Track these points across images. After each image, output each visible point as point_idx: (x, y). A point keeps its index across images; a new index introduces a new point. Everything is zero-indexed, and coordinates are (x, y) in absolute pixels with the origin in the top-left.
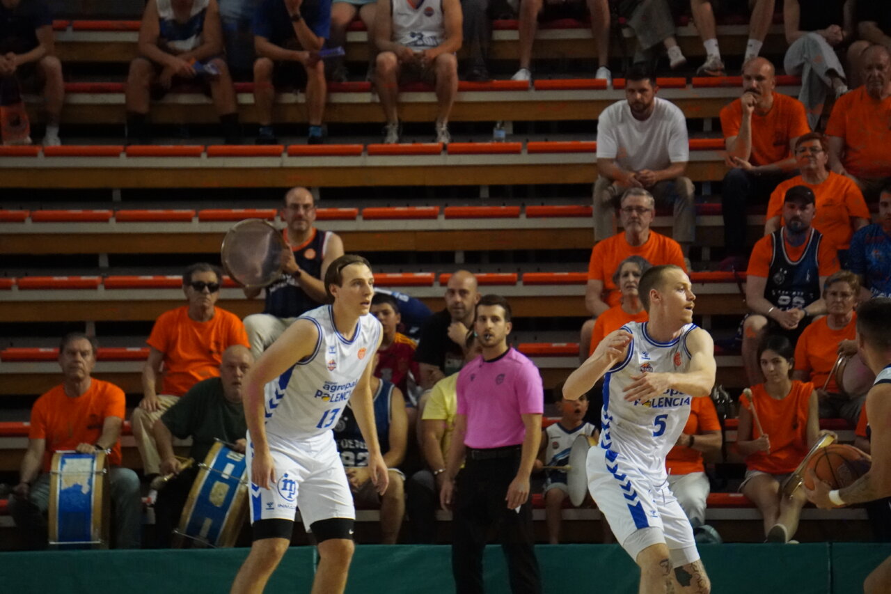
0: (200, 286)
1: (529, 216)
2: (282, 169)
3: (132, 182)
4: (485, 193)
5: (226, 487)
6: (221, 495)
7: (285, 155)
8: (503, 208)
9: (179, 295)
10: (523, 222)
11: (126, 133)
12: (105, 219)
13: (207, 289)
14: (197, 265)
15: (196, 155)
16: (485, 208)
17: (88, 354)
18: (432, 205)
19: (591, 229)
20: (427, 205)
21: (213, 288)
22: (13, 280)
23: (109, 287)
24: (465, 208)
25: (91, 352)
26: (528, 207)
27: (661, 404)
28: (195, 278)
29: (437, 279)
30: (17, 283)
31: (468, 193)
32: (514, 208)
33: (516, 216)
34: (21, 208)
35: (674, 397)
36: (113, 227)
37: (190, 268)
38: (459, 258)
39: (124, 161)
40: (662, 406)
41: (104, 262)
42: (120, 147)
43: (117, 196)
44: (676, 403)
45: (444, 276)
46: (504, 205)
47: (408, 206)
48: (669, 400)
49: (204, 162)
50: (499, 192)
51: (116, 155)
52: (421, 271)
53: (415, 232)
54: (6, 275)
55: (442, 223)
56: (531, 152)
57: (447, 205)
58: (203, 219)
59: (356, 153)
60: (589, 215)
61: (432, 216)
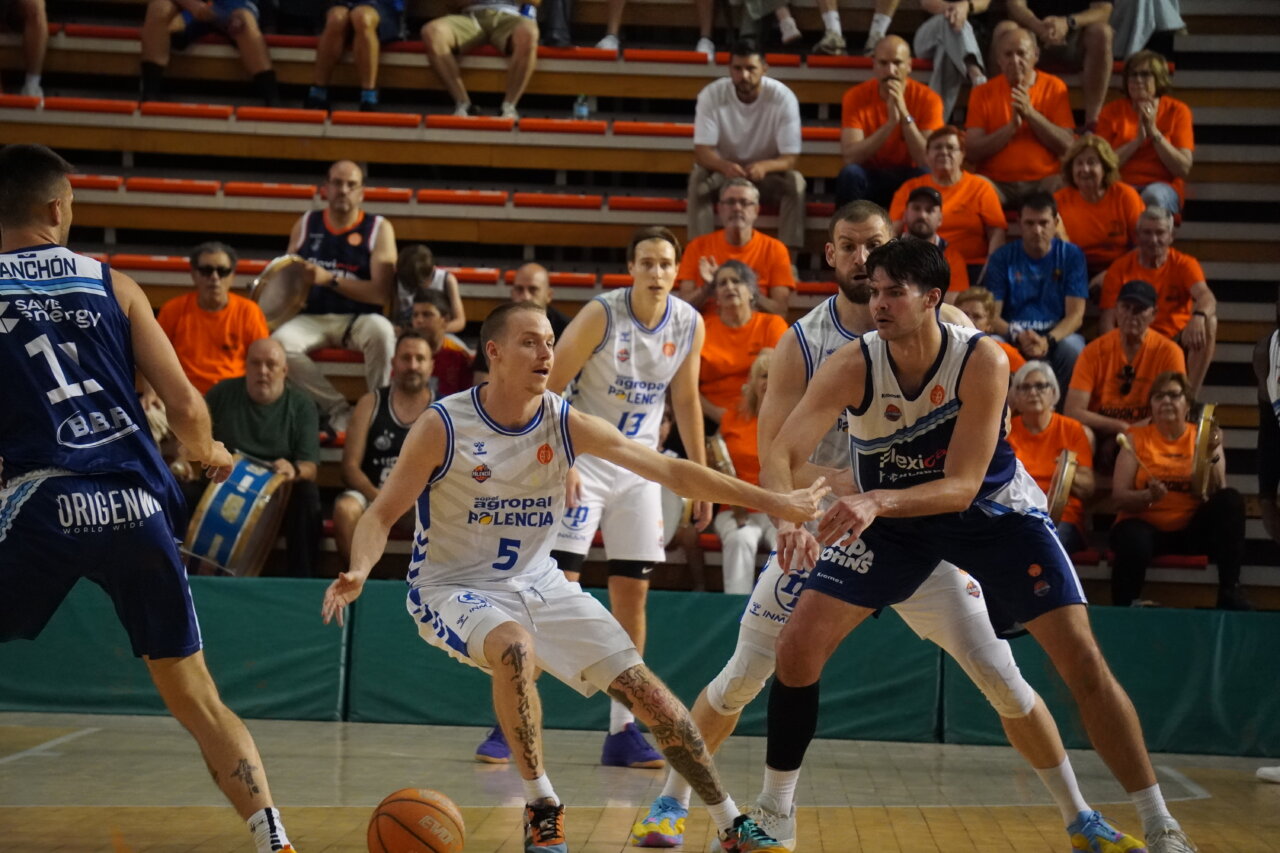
0: (208, 271)
1: (612, 208)
2: (322, 139)
3: (146, 145)
4: (561, 180)
5: (241, 501)
6: (234, 509)
7: (328, 124)
8: (582, 197)
9: (186, 279)
10: (605, 215)
11: (141, 88)
12: (113, 188)
13: (216, 275)
14: (203, 246)
15: (225, 117)
16: (561, 196)
18: (499, 190)
20: (493, 189)
21: (223, 272)
24: (538, 195)
26: (611, 198)
27: (509, 522)
28: (204, 260)
29: (502, 276)
31: (541, 178)
32: (598, 198)
33: (597, 207)
35: (529, 510)
36: (123, 197)
37: (197, 248)
38: (529, 251)
39: (137, 120)
40: (511, 524)
41: (110, 238)
42: (134, 104)
43: (128, 161)
44: (533, 522)
46: (583, 193)
47: (471, 189)
48: (522, 515)
49: (232, 126)
50: (578, 179)
51: (129, 112)
52: (483, 266)
53: (478, 220)
55: (510, 212)
56: (617, 133)
57: (516, 191)
58: (229, 193)
59: (412, 125)
61: (498, 203)
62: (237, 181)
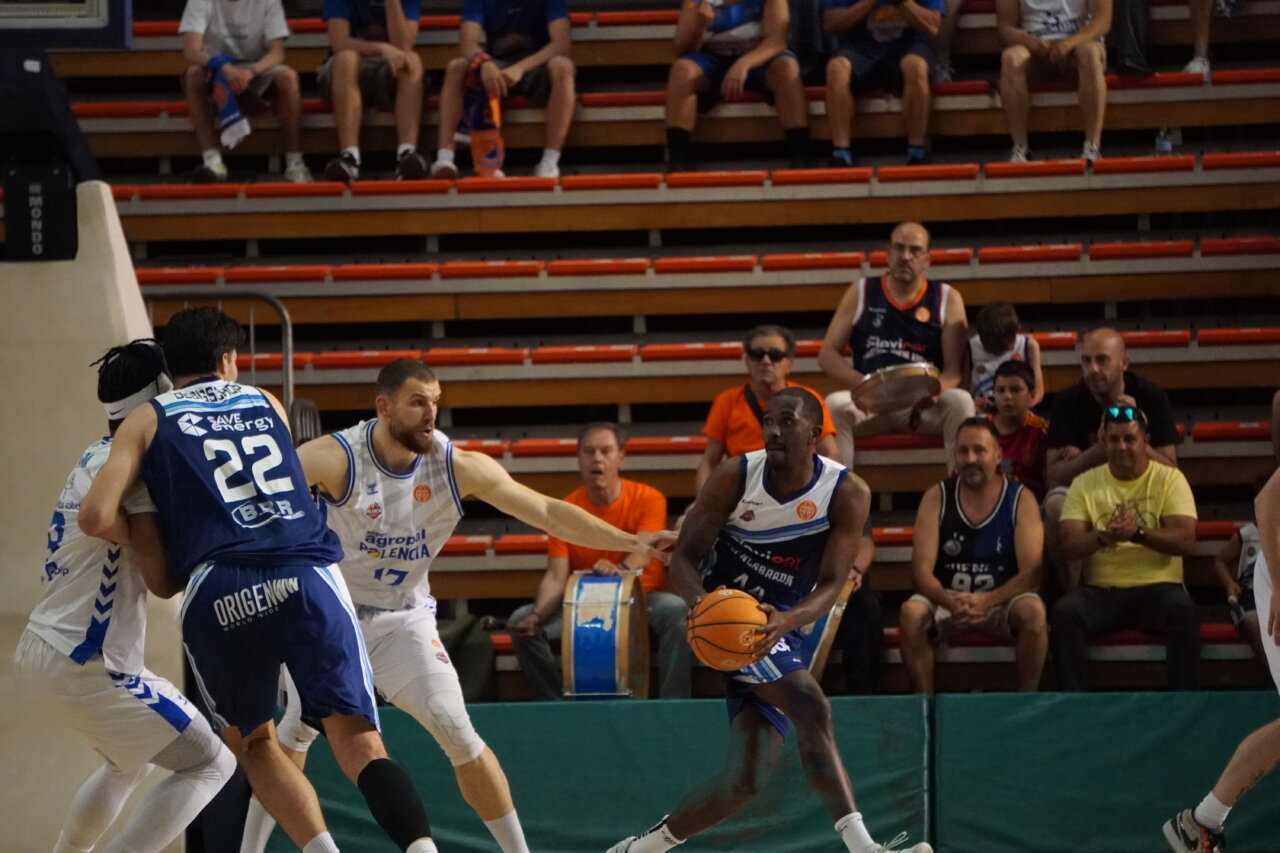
1: (1205, 254)
2: (870, 199)
3: (673, 221)
4: (1144, 224)
7: (874, 181)
8: (1169, 243)
10: (1198, 262)
11: (667, 158)
12: (639, 271)
13: (767, 359)
15: (757, 183)
16: (1145, 244)
17: (611, 451)
18: (1072, 242)
20: (1065, 243)
21: (776, 356)
22: (526, 351)
23: (648, 358)
24: (1119, 245)
25: (616, 448)
26: (1203, 242)
30: (531, 356)
31: (1119, 225)
32: (1184, 243)
33: (1188, 254)
34: (534, 259)
36: (651, 280)
38: (1110, 311)
39: (664, 194)
41: (640, 326)
42: (659, 176)
43: (655, 239)
46: (1171, 239)
47: (1039, 244)
49: (769, 192)
50: (1162, 223)
51: (653, 185)
52: (1058, 330)
53: (1049, 278)
54: (516, 346)
55: (1086, 266)
56: (1207, 167)
57: (1092, 242)
58: (769, 268)
59: (970, 176)
61: (1073, 257)
62: (776, 253)
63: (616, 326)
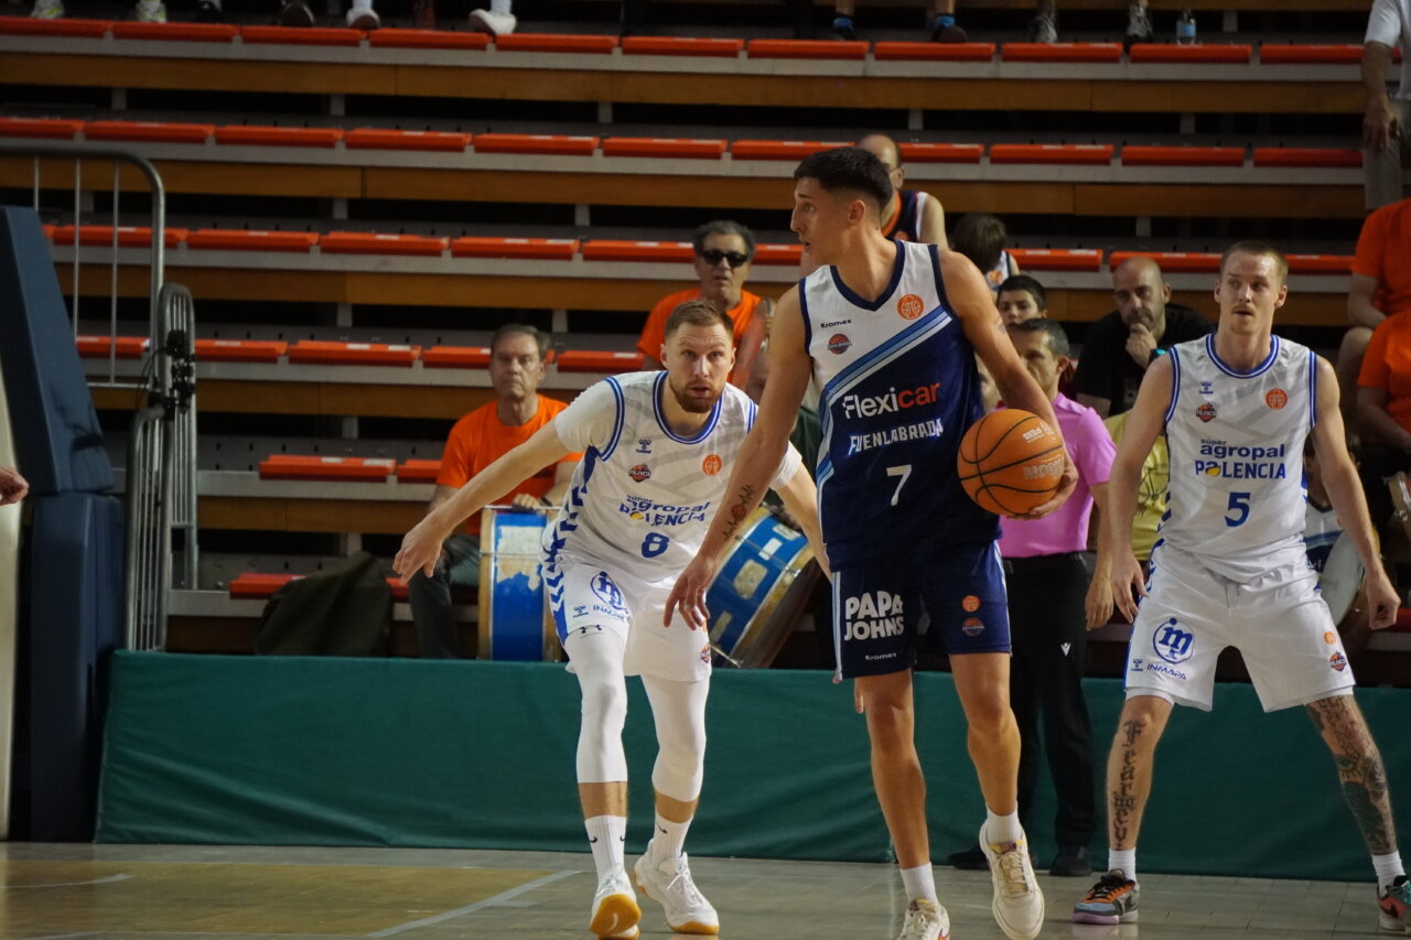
0: (715, 257)
1: (1258, 164)
2: (864, 78)
3: (628, 94)
4: (1188, 126)
5: (762, 572)
6: (752, 581)
7: (870, 58)
8: (1217, 149)
9: (687, 272)
10: (1249, 173)
11: (622, 17)
12: (586, 151)
13: (725, 263)
14: (711, 225)
15: (731, 53)
16: (1187, 150)
17: (531, 360)
18: (1101, 143)
19: (1361, 187)
20: (1094, 143)
21: (735, 259)
22: (444, 241)
23: (590, 256)
24: (1154, 149)
25: (536, 357)
26: (1257, 150)
27: (1239, 474)
28: (711, 243)
29: (1106, 259)
30: (450, 246)
31: (1159, 125)
32: (1238, 151)
33: (1238, 163)
34: (459, 130)
35: (1259, 461)
36: (599, 163)
37: (703, 228)
38: (1143, 228)
39: (618, 61)
40: (1241, 477)
41: (582, 218)
42: (614, 39)
43: (605, 114)
44: (1263, 473)
45: (1117, 255)
46: (1219, 145)
47: (1063, 143)
48: (1252, 466)
49: (743, 65)
50: (1210, 125)
51: (607, 50)
52: (1080, 247)
53: (1073, 184)
54: (433, 233)
55: (1117, 172)
56: (1266, 60)
57: (1125, 144)
58: (739, 156)
59: (983, 58)
60: (1358, 165)
61: (1103, 161)
62: (747, 138)
63: (555, 216)
